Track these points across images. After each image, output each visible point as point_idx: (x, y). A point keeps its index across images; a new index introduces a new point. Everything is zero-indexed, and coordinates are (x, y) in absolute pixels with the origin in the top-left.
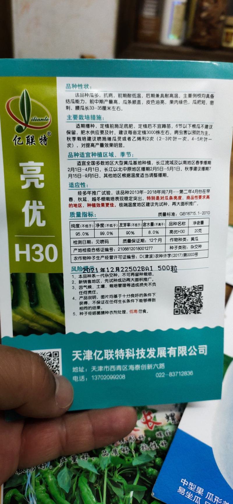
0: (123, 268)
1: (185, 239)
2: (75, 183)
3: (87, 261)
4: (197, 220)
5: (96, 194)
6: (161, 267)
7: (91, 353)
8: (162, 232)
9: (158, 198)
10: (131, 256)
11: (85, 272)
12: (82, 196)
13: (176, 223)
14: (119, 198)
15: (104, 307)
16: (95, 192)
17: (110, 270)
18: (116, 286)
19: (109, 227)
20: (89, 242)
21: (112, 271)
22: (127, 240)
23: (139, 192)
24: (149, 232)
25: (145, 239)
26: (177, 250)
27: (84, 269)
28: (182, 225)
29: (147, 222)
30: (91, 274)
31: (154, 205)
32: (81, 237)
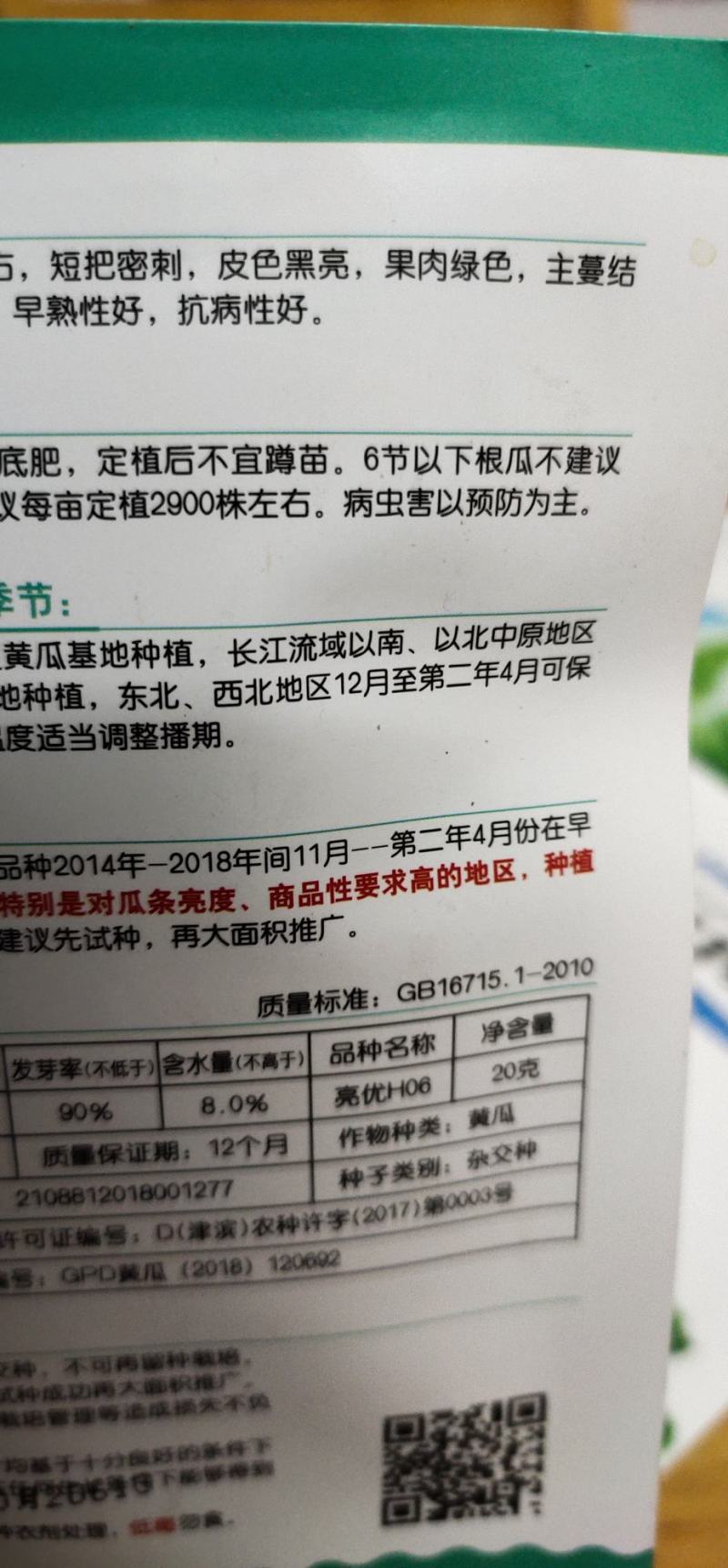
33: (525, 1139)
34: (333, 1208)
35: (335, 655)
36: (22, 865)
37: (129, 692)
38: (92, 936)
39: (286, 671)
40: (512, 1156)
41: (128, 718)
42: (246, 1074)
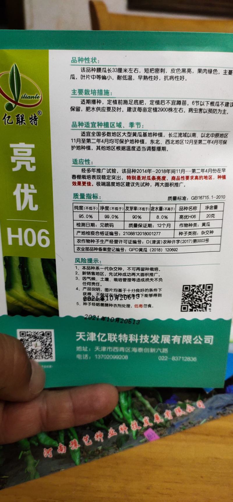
33: (212, 230)
34: (177, 239)
35: (185, 137)
36: (132, 171)
37: (152, 141)
38: (142, 184)
39: (177, 139)
40: (209, 233)
41: (151, 145)
42: (165, 211)
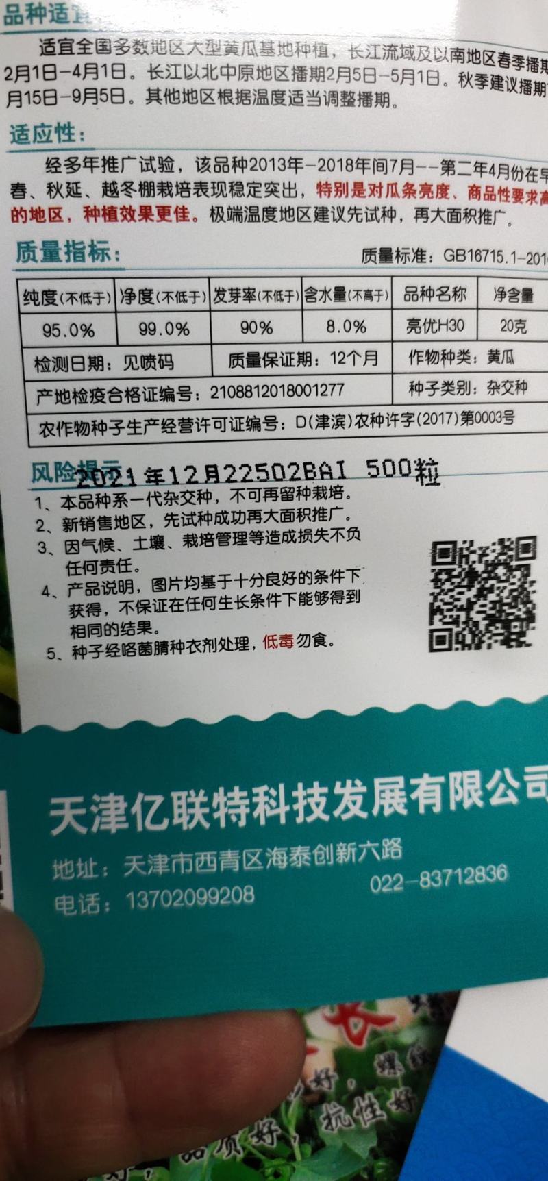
0: (234, 471)
1: (464, 354)
2: (36, 127)
3: (91, 438)
4: (508, 285)
5: (119, 169)
6: (379, 464)
7: (123, 805)
8: (377, 325)
9: (359, 188)
10: (263, 420)
11: (85, 483)
12: (63, 177)
13: (430, 289)
14: (210, 185)
15: (166, 626)
16: (113, 159)
17: (183, 477)
18: (207, 539)
19: (173, 305)
20: (96, 362)
21: (189, 482)
22: (245, 355)
23: (287, 165)
24: (331, 325)
25: (316, 351)
26: (439, 397)
27: (80, 471)
28: (452, 299)
29: (319, 284)
30: (111, 492)
31: (346, 216)
32: (67, 344)
